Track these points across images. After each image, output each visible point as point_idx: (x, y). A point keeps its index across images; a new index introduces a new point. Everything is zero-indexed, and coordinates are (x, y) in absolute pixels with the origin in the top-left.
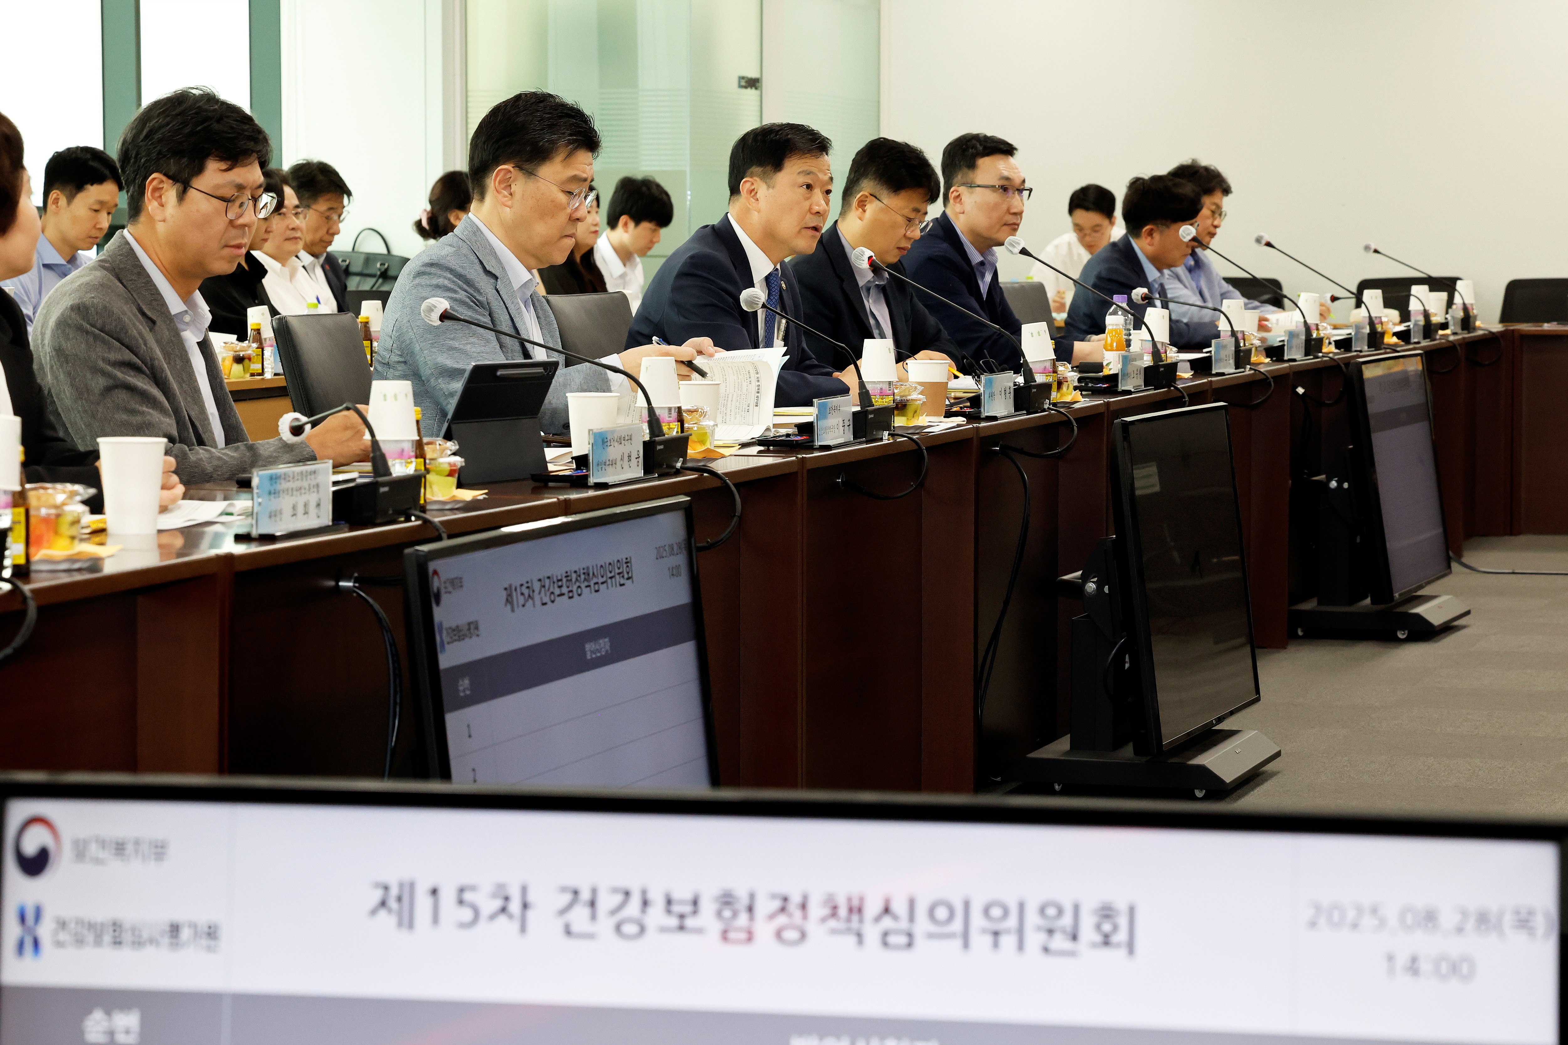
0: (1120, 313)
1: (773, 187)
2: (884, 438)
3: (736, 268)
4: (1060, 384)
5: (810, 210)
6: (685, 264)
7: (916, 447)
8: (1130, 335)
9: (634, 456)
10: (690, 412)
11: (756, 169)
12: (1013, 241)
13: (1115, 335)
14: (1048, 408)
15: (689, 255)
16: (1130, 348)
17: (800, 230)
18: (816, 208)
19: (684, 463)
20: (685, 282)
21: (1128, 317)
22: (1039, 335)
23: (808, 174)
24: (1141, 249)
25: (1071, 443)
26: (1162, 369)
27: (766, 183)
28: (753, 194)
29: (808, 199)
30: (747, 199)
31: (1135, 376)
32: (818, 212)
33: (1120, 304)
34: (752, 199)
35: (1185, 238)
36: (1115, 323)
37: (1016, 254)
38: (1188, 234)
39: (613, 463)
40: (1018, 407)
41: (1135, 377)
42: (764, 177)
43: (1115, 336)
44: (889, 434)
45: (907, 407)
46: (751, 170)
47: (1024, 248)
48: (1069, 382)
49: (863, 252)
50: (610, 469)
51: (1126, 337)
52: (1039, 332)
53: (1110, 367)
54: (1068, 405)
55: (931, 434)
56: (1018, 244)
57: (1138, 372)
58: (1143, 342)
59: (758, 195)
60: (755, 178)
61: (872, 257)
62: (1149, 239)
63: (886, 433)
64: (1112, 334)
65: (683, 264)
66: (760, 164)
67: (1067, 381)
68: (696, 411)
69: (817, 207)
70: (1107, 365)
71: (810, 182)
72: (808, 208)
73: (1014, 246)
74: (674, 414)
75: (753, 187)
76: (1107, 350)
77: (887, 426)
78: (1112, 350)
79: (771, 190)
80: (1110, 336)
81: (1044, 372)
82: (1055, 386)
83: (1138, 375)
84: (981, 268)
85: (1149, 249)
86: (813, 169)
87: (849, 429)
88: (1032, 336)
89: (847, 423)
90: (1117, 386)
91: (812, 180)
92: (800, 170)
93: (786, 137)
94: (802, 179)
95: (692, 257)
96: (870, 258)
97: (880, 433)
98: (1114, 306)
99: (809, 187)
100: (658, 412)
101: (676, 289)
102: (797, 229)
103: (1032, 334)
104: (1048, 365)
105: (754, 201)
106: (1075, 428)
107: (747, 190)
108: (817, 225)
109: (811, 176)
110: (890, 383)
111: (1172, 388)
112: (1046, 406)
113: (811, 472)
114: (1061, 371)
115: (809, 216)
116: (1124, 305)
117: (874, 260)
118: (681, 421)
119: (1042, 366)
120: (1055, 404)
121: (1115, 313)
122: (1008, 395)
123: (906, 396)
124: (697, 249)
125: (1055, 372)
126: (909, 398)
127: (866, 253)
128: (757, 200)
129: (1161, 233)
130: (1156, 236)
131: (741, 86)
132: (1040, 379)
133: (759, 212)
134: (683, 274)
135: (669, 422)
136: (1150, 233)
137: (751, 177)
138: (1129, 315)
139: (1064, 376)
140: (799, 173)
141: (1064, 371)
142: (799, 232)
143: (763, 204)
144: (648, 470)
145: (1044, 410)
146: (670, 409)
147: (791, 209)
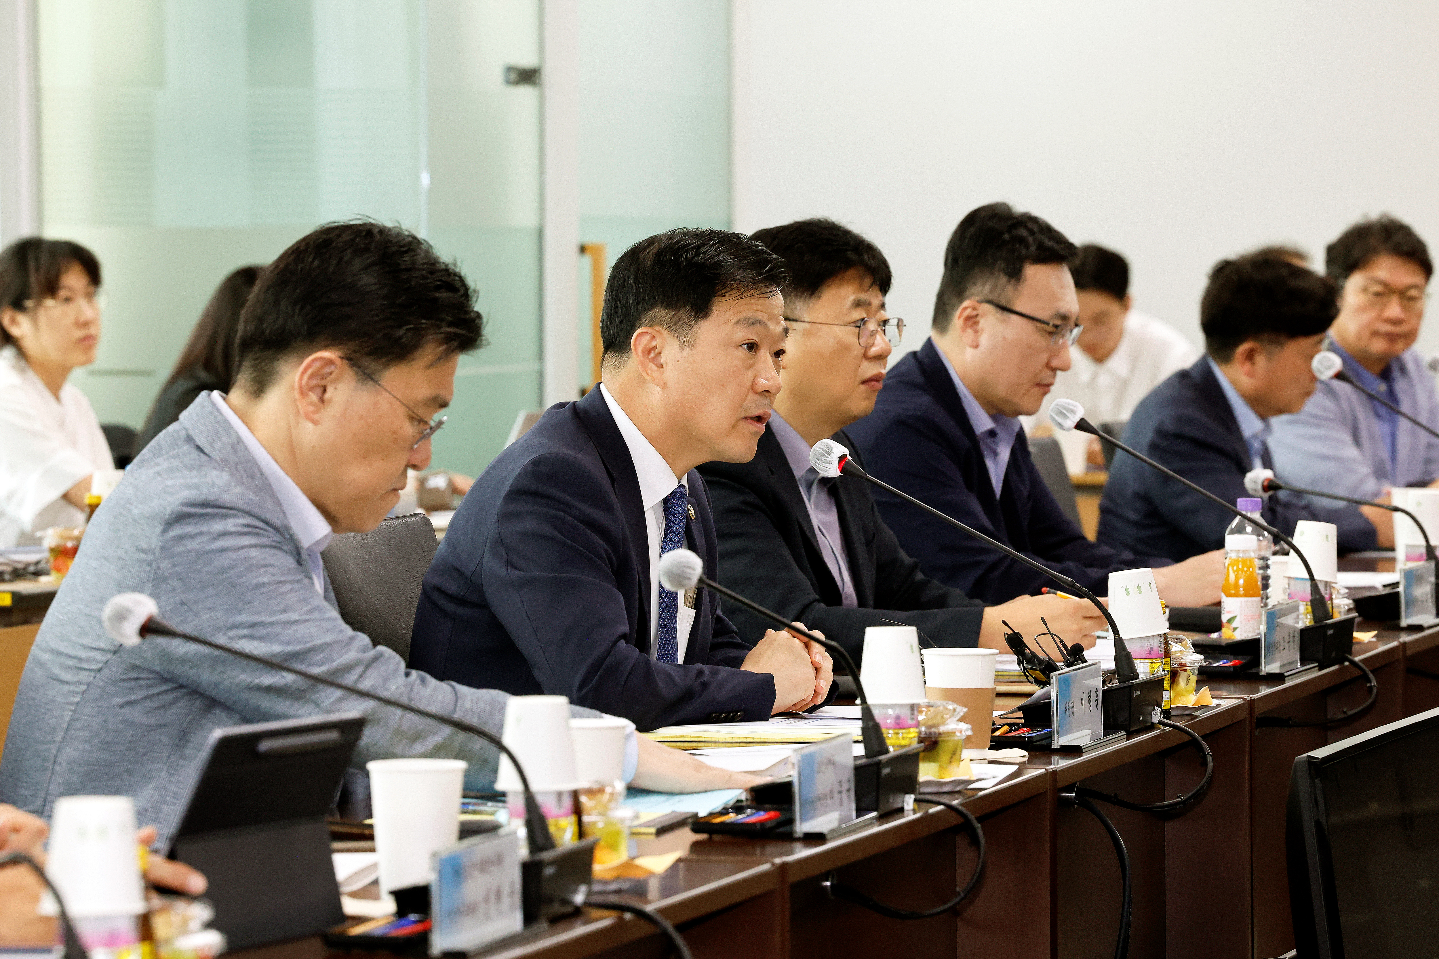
0: (1249, 529)
1: (692, 347)
2: (906, 807)
3: (613, 480)
4: (1174, 674)
5: (753, 387)
6: (523, 475)
7: (960, 820)
8: (1267, 567)
9: (506, 890)
10: (591, 792)
11: (659, 313)
12: (1064, 408)
13: (1243, 568)
14: (1160, 722)
15: (532, 457)
16: (1269, 590)
17: (737, 422)
18: (763, 383)
19: (589, 893)
20: (522, 506)
21: (1264, 536)
22: (1140, 592)
23: (753, 324)
24: (1234, 384)
25: (1203, 786)
26: (1330, 632)
27: (678, 337)
28: (652, 355)
29: (751, 367)
30: (642, 363)
31: (1287, 645)
32: (767, 391)
33: (1249, 515)
34: (651, 364)
35: (1321, 373)
36: (1241, 547)
37: (1069, 430)
38: (1329, 368)
39: (471, 910)
40: (1110, 726)
41: (1287, 648)
42: (675, 328)
43: (1242, 570)
44: (916, 800)
45: (940, 745)
46: (651, 313)
47: (1082, 420)
48: (1189, 672)
49: (830, 448)
50: (467, 921)
51: (1261, 571)
52: (1139, 587)
53: (1235, 624)
54: (1188, 713)
55: (981, 793)
56: (1073, 412)
57: (1291, 640)
58: (1293, 582)
59: (663, 359)
60: (657, 328)
61: (844, 456)
62: (1247, 366)
63: (909, 801)
64: (1238, 567)
65: (519, 474)
66: (670, 304)
67: (1186, 670)
68: (601, 790)
69: (765, 382)
70: (1230, 621)
71: (755, 338)
72: (750, 383)
73: (1065, 416)
74: (567, 802)
75: (654, 344)
76: (1229, 595)
77: (910, 784)
78: (1236, 595)
79: (687, 352)
80: (1234, 571)
81: (1150, 656)
82: (1167, 682)
83: (1291, 643)
84: (990, 441)
85: (1247, 382)
86: (761, 316)
87: (849, 796)
88: (1128, 594)
89: (845, 786)
90: (1258, 664)
91: (758, 334)
92: (738, 318)
93: (716, 259)
94: (743, 334)
95: (536, 462)
96: (842, 458)
97: (899, 798)
98: (1239, 517)
99: (752, 347)
100: (540, 799)
101: (505, 517)
102: (733, 421)
103: (1127, 589)
104: (1156, 645)
105: (655, 368)
106: (1210, 758)
107: (644, 348)
108: (765, 413)
109: (758, 328)
110: (913, 707)
111: (1347, 663)
112: (1155, 719)
113: (798, 887)
114: (1176, 653)
115: (751, 396)
116: (1257, 516)
117: (848, 463)
118: (578, 811)
119: (1146, 646)
120: (1167, 713)
121: (1240, 530)
122: (1093, 703)
123: (936, 726)
124: (544, 448)
125: (1167, 654)
126: (942, 729)
127: (835, 450)
128: (662, 366)
129: (1269, 355)
130: (1261, 361)
131: (509, 82)
132: (1144, 670)
133: (664, 386)
134: (516, 494)
135: (558, 817)
136: (1250, 356)
137: (651, 326)
138: (1266, 533)
139: (1182, 661)
140: (737, 322)
141: (1181, 652)
142: (734, 426)
143: (671, 374)
144: (530, 917)
145: (1152, 727)
146: (559, 795)
147: (723, 386)
